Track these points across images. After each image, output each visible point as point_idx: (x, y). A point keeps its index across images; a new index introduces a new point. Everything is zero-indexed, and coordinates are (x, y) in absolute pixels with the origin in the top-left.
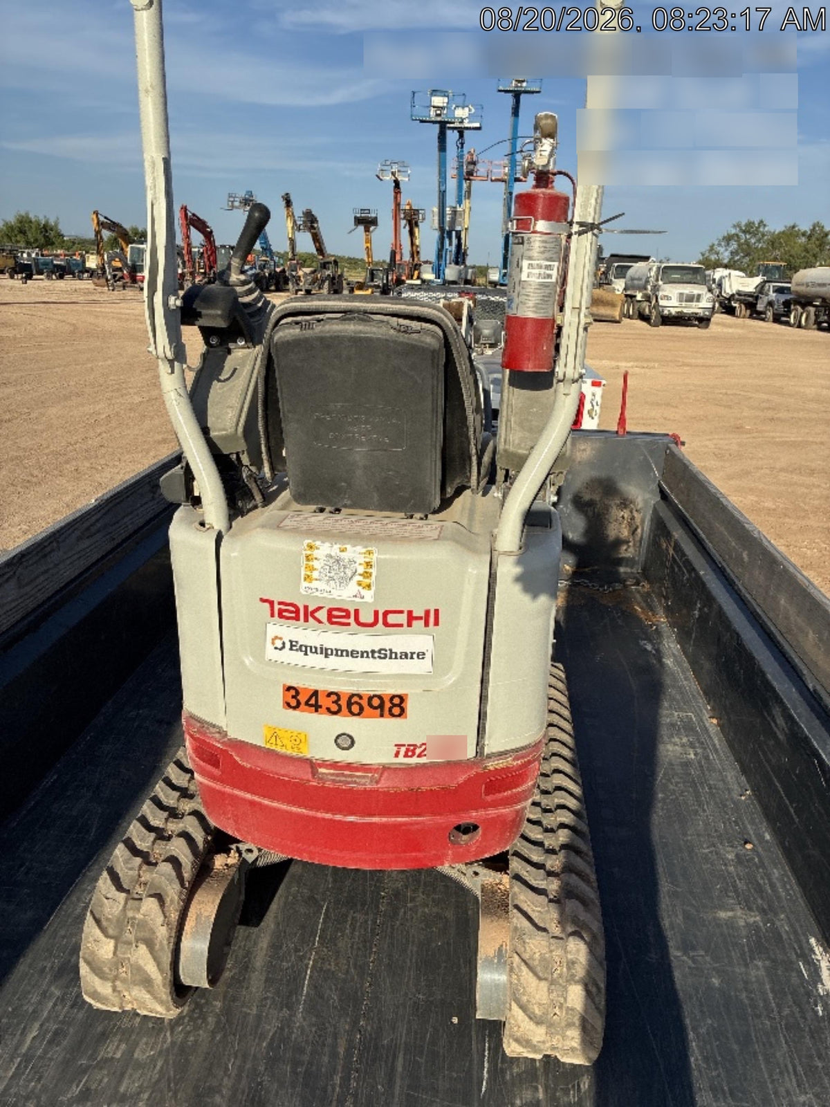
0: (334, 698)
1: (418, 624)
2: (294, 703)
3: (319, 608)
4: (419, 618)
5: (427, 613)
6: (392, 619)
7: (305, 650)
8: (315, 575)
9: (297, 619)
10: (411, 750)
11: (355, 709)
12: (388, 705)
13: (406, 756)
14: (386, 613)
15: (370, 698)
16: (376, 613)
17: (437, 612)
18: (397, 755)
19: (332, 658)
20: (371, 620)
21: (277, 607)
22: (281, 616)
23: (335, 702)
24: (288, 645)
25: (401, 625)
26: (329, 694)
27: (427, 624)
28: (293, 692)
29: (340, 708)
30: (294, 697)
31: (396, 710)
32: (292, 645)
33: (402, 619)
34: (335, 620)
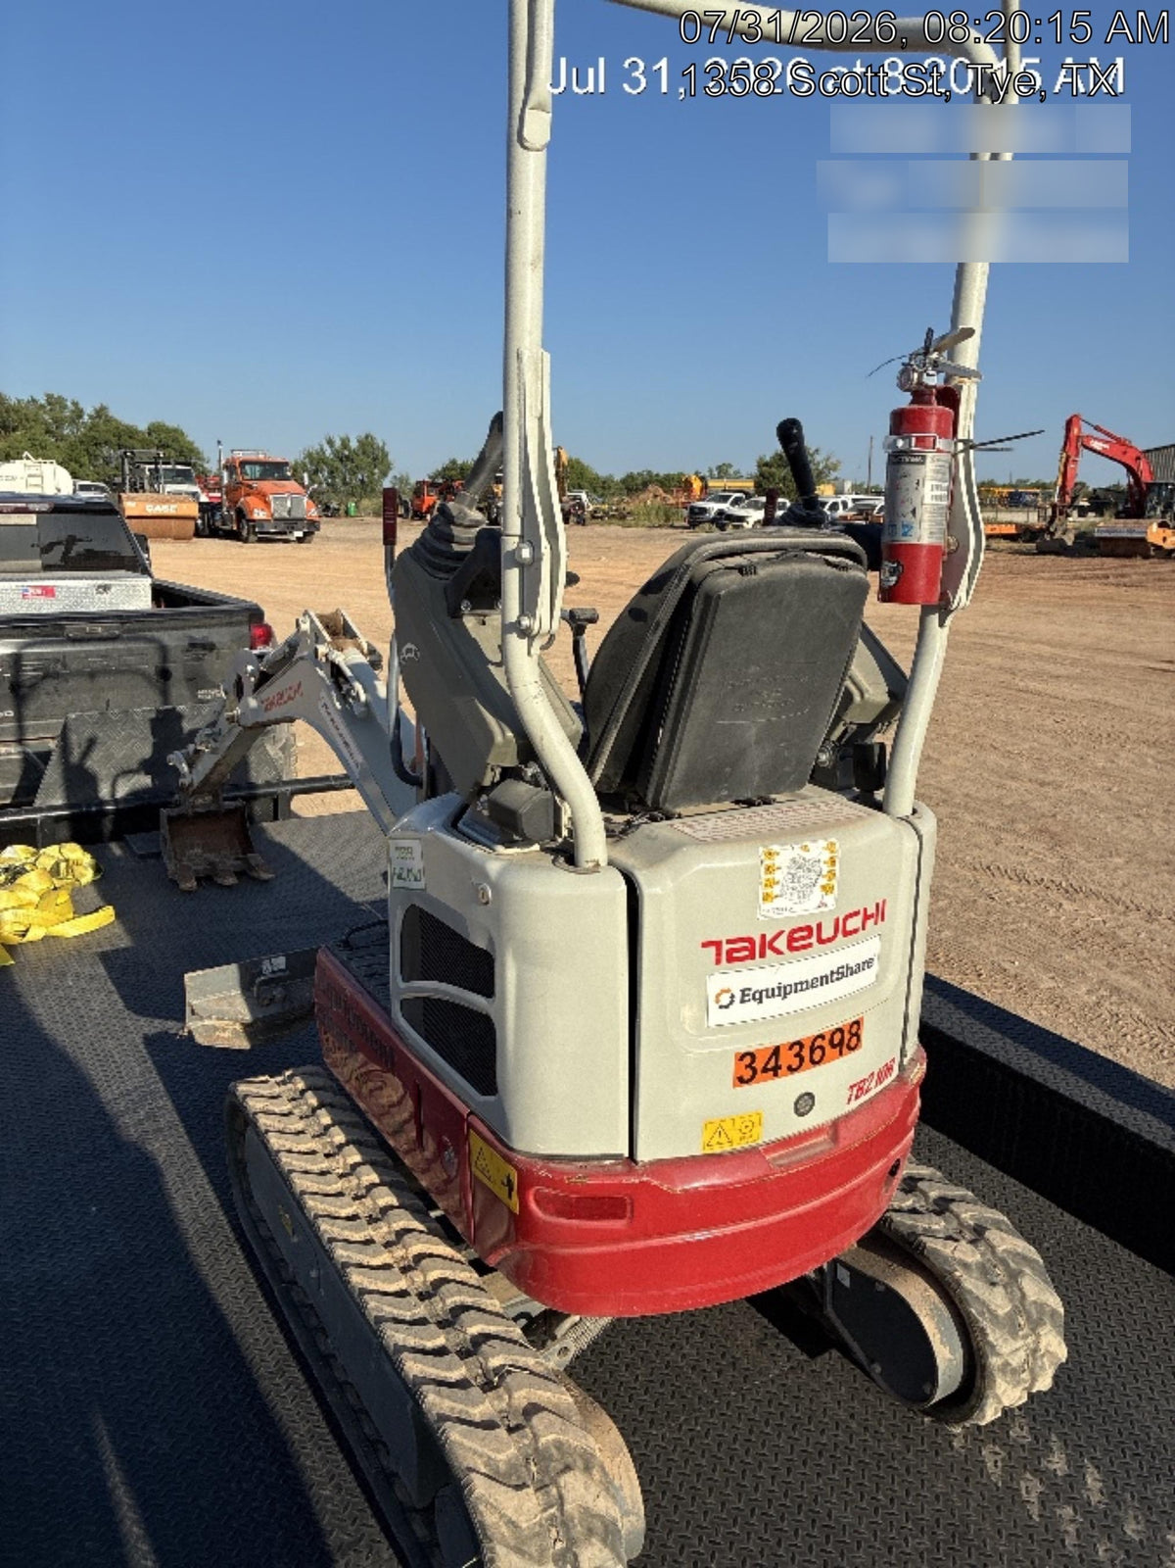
0: (796, 1049)
1: (870, 924)
2: (748, 1074)
4: (870, 917)
5: (876, 907)
6: (850, 925)
7: (760, 996)
9: (752, 957)
11: (817, 1055)
12: (846, 1038)
14: (845, 919)
15: (831, 1035)
16: (837, 921)
17: (883, 903)
20: (832, 933)
21: (725, 948)
22: (730, 959)
23: (798, 1055)
24: (738, 997)
26: (791, 1046)
27: (877, 922)
29: (802, 1060)
30: (749, 1066)
31: (853, 1041)
32: (744, 995)
33: (858, 921)
34: (796, 944)
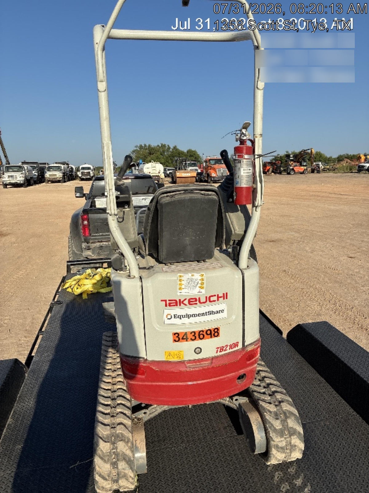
0: (193, 334)
1: (221, 299)
2: (177, 339)
3: (185, 299)
4: (221, 297)
5: (224, 294)
6: (212, 299)
7: (180, 317)
8: (183, 287)
9: (176, 305)
10: (222, 349)
11: (201, 336)
12: (213, 333)
13: (220, 352)
14: (210, 297)
15: (207, 331)
16: (206, 297)
17: (227, 293)
18: (217, 352)
19: (191, 318)
20: (204, 301)
21: (168, 302)
22: (170, 305)
23: (194, 336)
24: (173, 317)
25: (214, 301)
26: (191, 333)
27: (224, 299)
28: (177, 335)
29: (196, 338)
30: (177, 337)
31: (216, 334)
33: (215, 298)
34: (191, 303)
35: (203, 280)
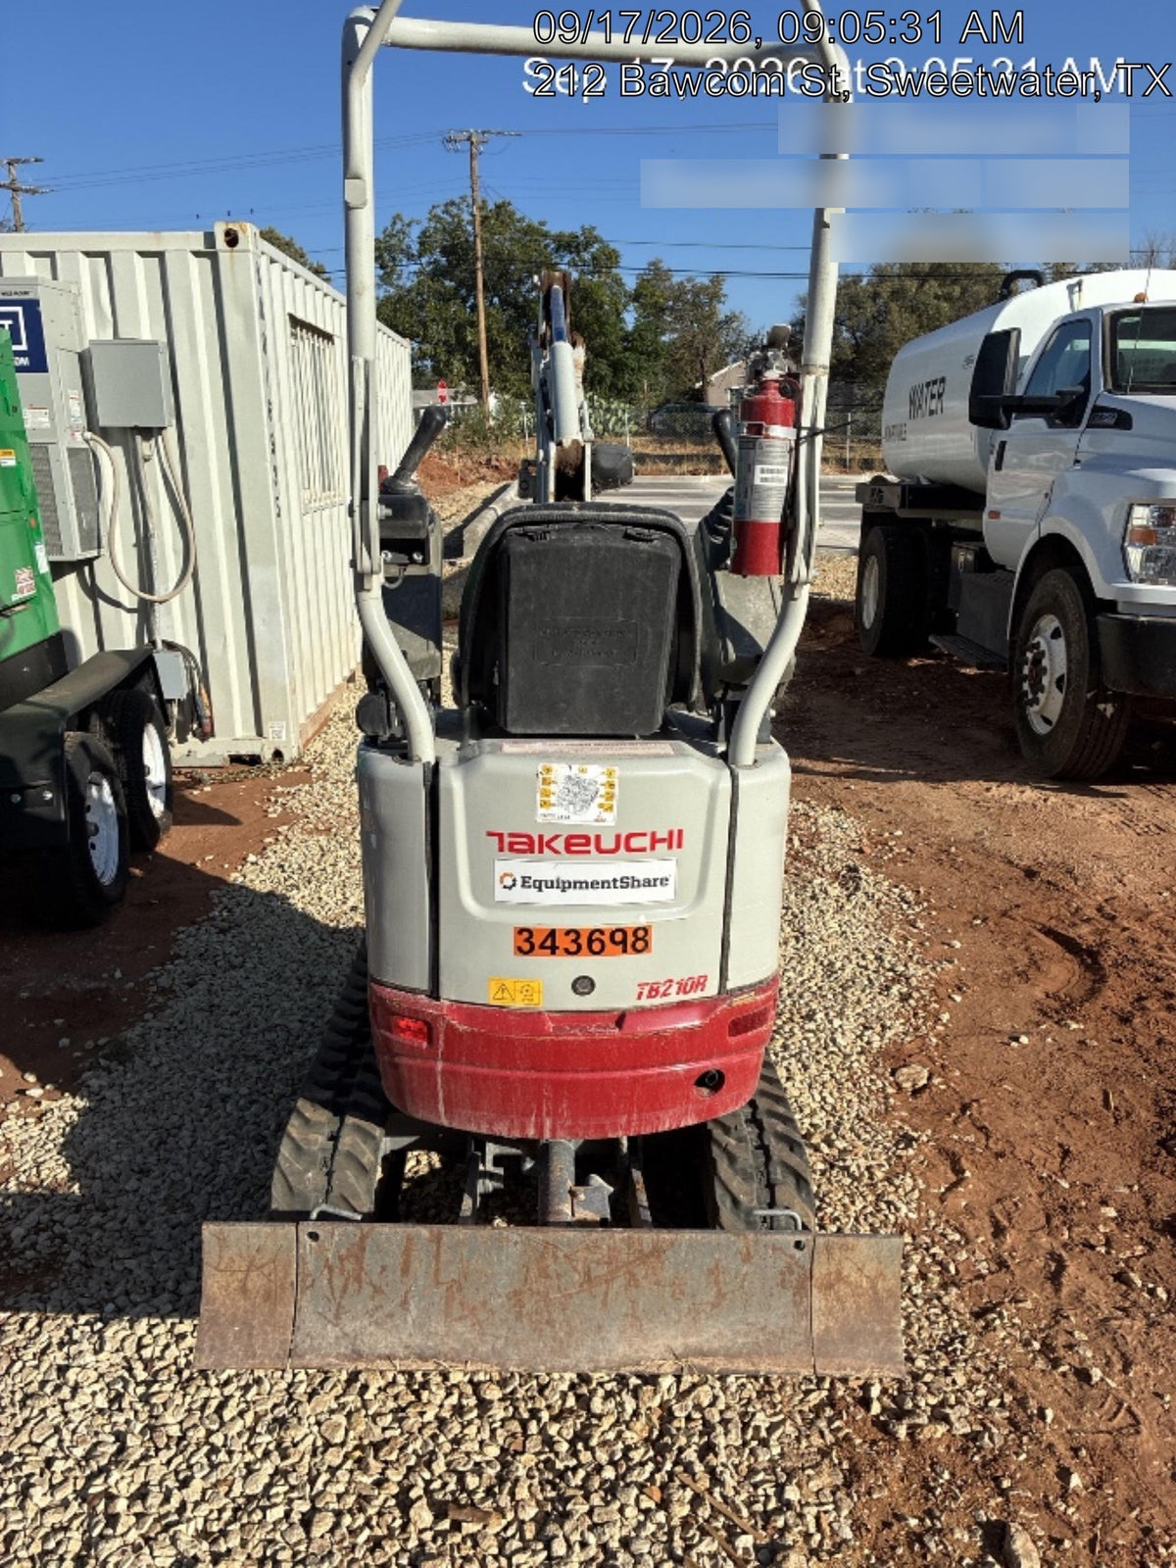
0: (573, 936)
1: (661, 847)
2: (526, 947)
3: (556, 837)
4: (662, 840)
5: (671, 833)
6: (635, 843)
7: (539, 886)
8: (553, 799)
9: (532, 851)
10: (654, 991)
11: (596, 946)
12: (630, 939)
13: (650, 996)
14: (629, 836)
15: (613, 934)
16: (618, 837)
17: (680, 832)
18: (639, 997)
19: (571, 891)
20: (612, 846)
21: (507, 840)
22: (511, 849)
23: (575, 941)
24: (519, 882)
25: (643, 850)
26: (568, 933)
27: (670, 846)
28: (526, 935)
29: (579, 947)
30: (527, 940)
31: (640, 945)
32: (524, 882)
33: (645, 842)
34: (574, 848)
35: (612, 785)
